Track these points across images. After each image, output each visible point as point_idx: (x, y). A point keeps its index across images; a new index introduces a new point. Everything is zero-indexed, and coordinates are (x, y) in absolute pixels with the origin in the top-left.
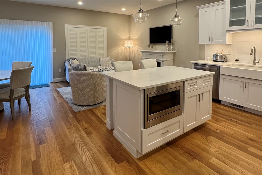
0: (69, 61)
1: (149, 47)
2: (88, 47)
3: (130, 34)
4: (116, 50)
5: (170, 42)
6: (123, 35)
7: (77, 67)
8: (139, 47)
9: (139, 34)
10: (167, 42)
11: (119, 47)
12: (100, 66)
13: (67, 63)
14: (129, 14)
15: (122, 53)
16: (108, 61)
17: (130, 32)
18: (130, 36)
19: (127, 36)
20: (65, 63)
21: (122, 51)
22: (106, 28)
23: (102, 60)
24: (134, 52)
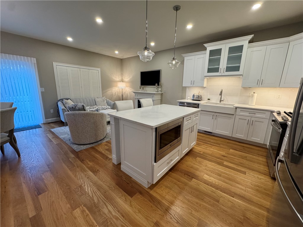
0: (62, 101)
1: (140, 88)
2: (82, 87)
3: (122, 77)
4: (110, 91)
5: (158, 85)
6: (116, 77)
7: (74, 107)
8: (131, 89)
9: (131, 77)
10: (156, 84)
11: (112, 88)
12: (96, 106)
13: (60, 104)
14: (122, 58)
15: (116, 94)
16: (104, 101)
17: (122, 74)
18: (122, 78)
19: (120, 79)
20: (57, 103)
21: (116, 92)
22: (99, 69)
23: (97, 100)
24: (126, 93)
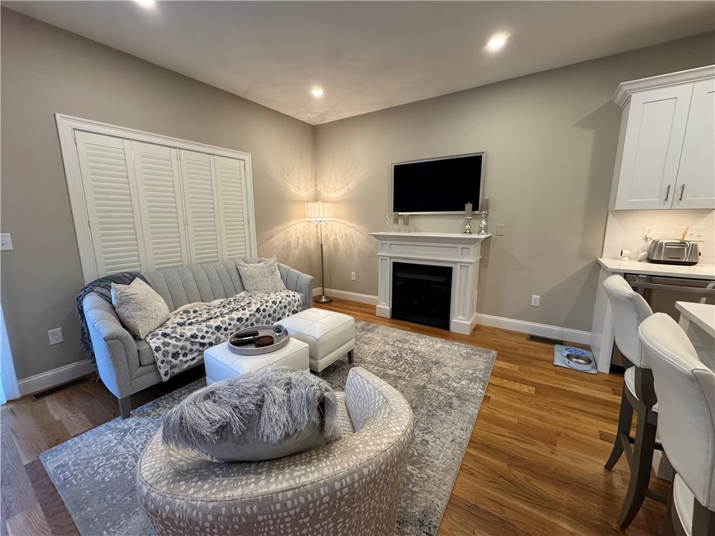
0: (105, 291)
1: (396, 221)
3: (316, 185)
4: (282, 233)
5: (475, 208)
6: (298, 184)
8: (351, 224)
9: (351, 185)
10: (469, 206)
11: (289, 224)
12: (243, 294)
13: (91, 303)
14: (316, 122)
15: (298, 243)
17: (316, 177)
18: (316, 190)
19: (310, 191)
20: (80, 301)
21: (298, 235)
22: (247, 157)
23: (247, 269)
24: (332, 238)
